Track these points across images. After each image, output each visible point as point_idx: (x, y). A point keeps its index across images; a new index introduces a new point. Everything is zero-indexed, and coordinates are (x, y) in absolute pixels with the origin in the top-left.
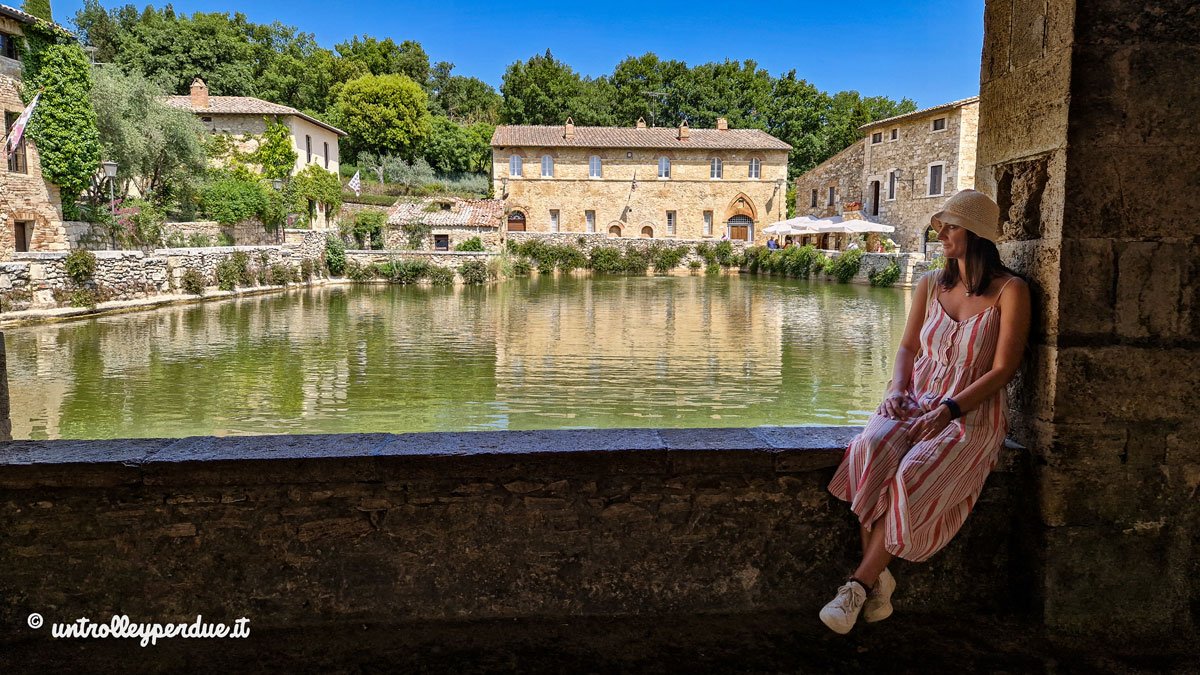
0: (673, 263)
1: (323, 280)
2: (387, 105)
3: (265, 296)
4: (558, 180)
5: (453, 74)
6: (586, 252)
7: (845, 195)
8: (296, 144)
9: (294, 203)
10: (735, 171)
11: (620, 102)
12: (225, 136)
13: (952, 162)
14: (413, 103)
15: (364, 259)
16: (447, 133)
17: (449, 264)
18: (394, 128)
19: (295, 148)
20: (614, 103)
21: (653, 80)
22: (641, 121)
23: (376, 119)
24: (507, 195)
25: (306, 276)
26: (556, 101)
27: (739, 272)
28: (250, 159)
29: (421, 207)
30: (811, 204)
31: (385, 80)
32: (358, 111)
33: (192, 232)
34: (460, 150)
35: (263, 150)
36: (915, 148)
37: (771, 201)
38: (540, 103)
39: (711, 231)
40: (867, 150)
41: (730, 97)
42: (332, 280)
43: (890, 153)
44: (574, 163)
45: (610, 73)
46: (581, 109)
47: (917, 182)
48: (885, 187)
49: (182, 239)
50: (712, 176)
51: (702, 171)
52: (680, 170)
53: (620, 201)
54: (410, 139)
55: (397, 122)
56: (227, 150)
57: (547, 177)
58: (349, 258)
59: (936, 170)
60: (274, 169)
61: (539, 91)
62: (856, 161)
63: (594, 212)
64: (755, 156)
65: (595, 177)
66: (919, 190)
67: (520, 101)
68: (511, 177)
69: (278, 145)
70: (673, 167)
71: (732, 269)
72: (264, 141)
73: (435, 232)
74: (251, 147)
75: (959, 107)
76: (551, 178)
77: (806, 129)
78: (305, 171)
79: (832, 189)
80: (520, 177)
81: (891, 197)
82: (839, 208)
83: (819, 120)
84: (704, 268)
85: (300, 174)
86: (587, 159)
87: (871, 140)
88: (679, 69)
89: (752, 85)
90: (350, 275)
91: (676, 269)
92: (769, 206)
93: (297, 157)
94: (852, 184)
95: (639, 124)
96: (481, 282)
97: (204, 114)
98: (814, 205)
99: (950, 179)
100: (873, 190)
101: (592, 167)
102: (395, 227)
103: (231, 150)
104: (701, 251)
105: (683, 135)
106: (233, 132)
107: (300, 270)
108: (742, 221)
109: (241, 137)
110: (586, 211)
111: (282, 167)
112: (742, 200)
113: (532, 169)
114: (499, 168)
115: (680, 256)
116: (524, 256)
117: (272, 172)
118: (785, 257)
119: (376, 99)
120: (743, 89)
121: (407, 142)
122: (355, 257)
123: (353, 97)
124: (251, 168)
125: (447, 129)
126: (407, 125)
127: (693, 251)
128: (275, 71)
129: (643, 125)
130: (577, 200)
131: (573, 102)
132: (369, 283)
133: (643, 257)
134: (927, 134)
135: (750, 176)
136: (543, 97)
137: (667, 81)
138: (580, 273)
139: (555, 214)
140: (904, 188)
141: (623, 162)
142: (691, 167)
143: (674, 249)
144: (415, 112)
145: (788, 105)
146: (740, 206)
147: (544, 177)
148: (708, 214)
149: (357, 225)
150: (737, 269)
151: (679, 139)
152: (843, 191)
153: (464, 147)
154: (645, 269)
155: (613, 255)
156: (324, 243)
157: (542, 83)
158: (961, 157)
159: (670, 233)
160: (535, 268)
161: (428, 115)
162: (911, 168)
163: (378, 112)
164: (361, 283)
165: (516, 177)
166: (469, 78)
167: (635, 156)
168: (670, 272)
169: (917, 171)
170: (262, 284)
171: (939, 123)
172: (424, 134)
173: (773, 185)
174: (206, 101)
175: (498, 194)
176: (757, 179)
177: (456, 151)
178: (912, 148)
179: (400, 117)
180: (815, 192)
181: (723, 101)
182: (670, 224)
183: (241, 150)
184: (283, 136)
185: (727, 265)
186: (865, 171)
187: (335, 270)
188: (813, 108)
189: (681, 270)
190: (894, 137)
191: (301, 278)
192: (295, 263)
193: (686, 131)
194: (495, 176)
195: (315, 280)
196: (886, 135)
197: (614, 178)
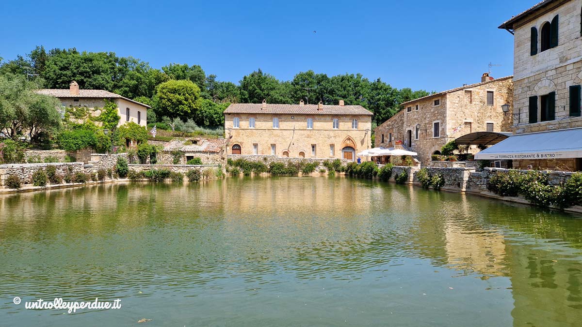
0: (312, 170)
1: (114, 180)
2: (180, 94)
3: (68, 189)
4: (257, 129)
5: (216, 80)
6: (268, 165)
7: (396, 137)
8: (120, 111)
9: (117, 141)
10: (346, 125)
11: (295, 93)
12: (85, 108)
13: (444, 121)
14: (193, 93)
15: (138, 168)
16: (210, 107)
17: (181, 171)
18: (183, 105)
19: (119, 114)
20: (292, 93)
21: (311, 83)
22: (302, 101)
23: (174, 100)
24: (232, 136)
25: (101, 177)
26: (264, 92)
27: (345, 175)
28: (98, 119)
29: (183, 142)
30: (381, 141)
31: (181, 83)
32: (166, 97)
33: (47, 155)
34: (216, 115)
35: (103, 115)
36: (427, 114)
37: (363, 140)
38: (256, 93)
39: (334, 155)
40: (405, 115)
41: (349, 90)
42: (120, 180)
43: (415, 117)
44: (265, 121)
45: (291, 79)
46: (276, 96)
47: (428, 131)
48: (414, 132)
49: (39, 159)
50: (334, 127)
51: (329, 125)
52: (318, 125)
53: (288, 139)
54: (191, 110)
55: (185, 102)
56: (86, 115)
57: (252, 128)
58: (130, 168)
59: (437, 125)
60: (107, 124)
61: (257, 88)
62: (400, 121)
63: (275, 145)
64: (355, 118)
65: (276, 128)
66: (429, 135)
67: (247, 92)
68: (234, 128)
69: (111, 112)
70: (314, 123)
71: (341, 173)
72: (104, 110)
73: (187, 155)
74: (97, 114)
75: (445, 94)
76: (254, 128)
77: (387, 105)
78: (125, 125)
79: (390, 134)
80: (238, 128)
81: (417, 138)
82: (394, 143)
83: (393, 101)
84: (327, 172)
85: (121, 127)
86: (271, 120)
87: (407, 111)
88: (324, 77)
89: (360, 85)
90: (130, 177)
91: (313, 173)
92: (362, 142)
93: (120, 118)
94: (399, 132)
95: (301, 103)
96: (197, 180)
97: (75, 98)
98: (383, 142)
99: (443, 129)
100: (408, 134)
101: (274, 123)
102: (166, 152)
103: (88, 115)
104: (326, 164)
105: (320, 108)
106: (90, 106)
107: (97, 175)
108: (349, 149)
109: (93, 109)
110: (271, 145)
111: (112, 123)
112: (349, 139)
113: (244, 124)
114: (228, 124)
115: (315, 167)
116: (236, 166)
117: (107, 126)
118: (362, 168)
119: (174, 91)
120: (355, 87)
121: (189, 111)
122: (133, 168)
123: (164, 90)
124: (98, 124)
125: (210, 105)
126: (190, 103)
127: (321, 164)
128: (128, 79)
129: (303, 103)
130: (266, 139)
131: (272, 93)
132: (139, 181)
133: (296, 167)
134: (431, 107)
135: (353, 128)
136: (258, 91)
137: (318, 83)
138: (264, 175)
139: (256, 145)
140: (422, 133)
141: (290, 121)
142: (323, 123)
143: (312, 163)
144: (194, 97)
145: (379, 94)
146: (348, 142)
147: (251, 128)
148: (332, 146)
149: (139, 151)
150: (344, 173)
151: (318, 110)
152: (395, 135)
153: (218, 114)
154: (297, 173)
155: (281, 166)
156: (116, 161)
157: (259, 84)
158: (447, 119)
159: (313, 155)
160: (242, 172)
161: (201, 99)
162: (425, 124)
163: (175, 97)
164: (136, 181)
165: (236, 128)
166: (227, 82)
167: (295, 118)
168: (310, 174)
169: (428, 125)
170: (67, 182)
171: (437, 102)
172: (198, 108)
173: (364, 132)
174: (77, 92)
175: (227, 136)
176: (356, 129)
177: (214, 116)
178: (425, 114)
179: (186, 100)
180: (383, 135)
181: (345, 92)
182: (313, 150)
183: (92, 115)
184: (113, 108)
185: (339, 171)
186: (405, 125)
187: (122, 174)
188: (390, 96)
189: (316, 174)
190: (417, 109)
191: (97, 179)
192: (95, 171)
193: (321, 106)
194: (226, 127)
195: (107, 179)
196: (413, 108)
197: (285, 128)
